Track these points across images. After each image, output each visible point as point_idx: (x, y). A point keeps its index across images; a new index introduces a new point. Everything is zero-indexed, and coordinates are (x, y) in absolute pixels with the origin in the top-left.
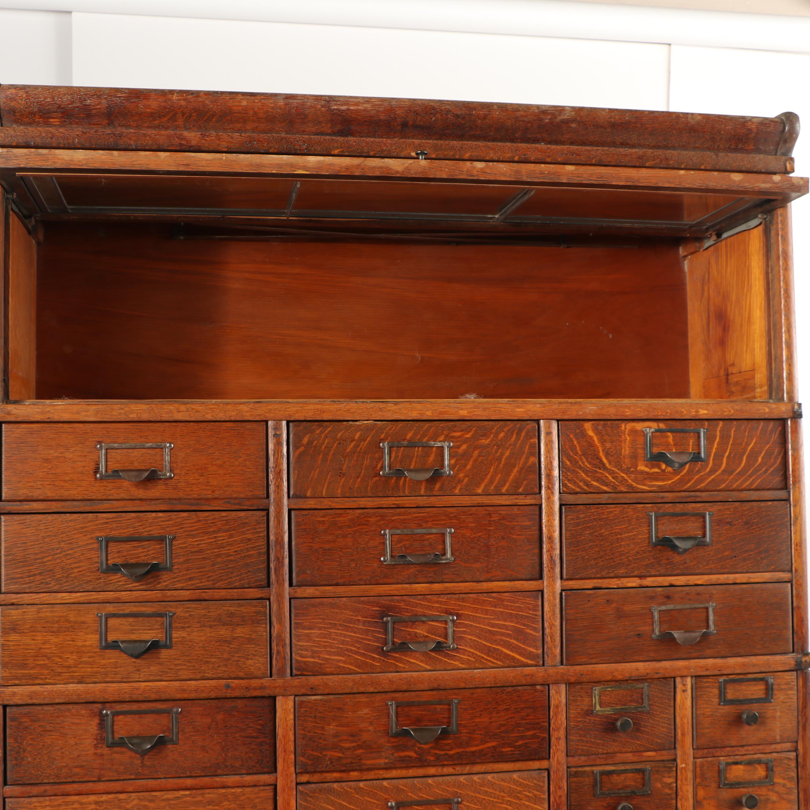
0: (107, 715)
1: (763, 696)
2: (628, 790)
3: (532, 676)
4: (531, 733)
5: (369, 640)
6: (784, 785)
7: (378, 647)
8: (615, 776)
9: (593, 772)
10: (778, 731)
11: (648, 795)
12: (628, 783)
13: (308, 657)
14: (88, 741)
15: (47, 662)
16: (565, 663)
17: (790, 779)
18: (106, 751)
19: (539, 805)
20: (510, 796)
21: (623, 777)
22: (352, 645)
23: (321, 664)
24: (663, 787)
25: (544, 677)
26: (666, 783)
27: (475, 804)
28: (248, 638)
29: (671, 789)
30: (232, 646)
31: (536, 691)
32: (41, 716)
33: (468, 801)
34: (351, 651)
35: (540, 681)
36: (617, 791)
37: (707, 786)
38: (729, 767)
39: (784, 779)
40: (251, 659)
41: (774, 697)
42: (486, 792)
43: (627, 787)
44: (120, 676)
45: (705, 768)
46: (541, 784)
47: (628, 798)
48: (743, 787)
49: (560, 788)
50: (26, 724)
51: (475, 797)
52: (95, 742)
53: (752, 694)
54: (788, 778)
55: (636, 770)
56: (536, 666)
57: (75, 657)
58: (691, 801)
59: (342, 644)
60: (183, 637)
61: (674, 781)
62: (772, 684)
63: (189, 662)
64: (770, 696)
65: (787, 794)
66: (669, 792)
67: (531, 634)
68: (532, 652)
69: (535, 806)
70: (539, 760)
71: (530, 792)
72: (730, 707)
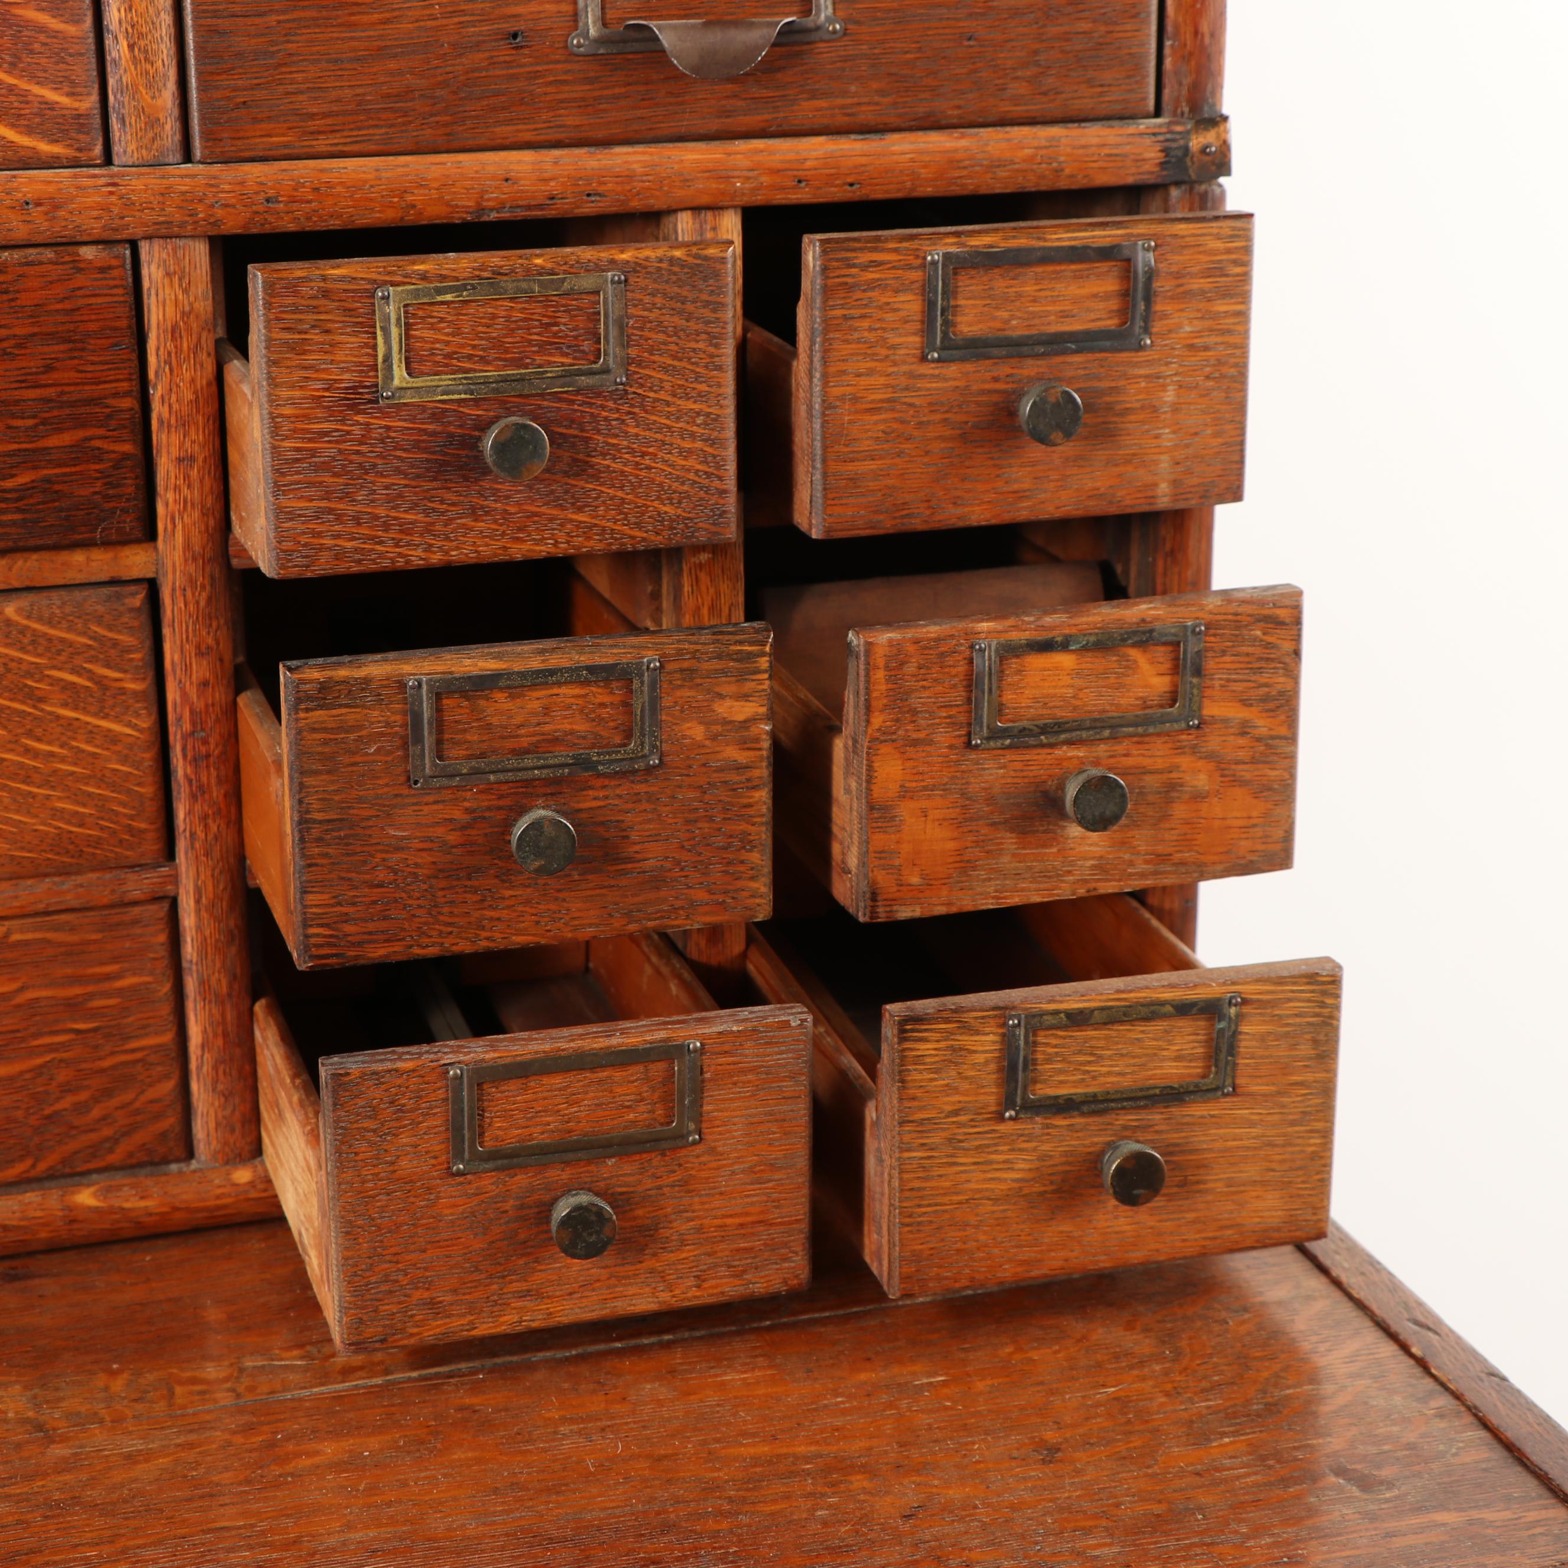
1: (1111, 323)
2: (562, 755)
3: (53, 205)
4: (66, 438)
6: (1244, 729)
8: (500, 696)
10: (1164, 464)
11: (649, 770)
12: (559, 725)
16: (198, 153)
19: (117, 719)
24: (714, 738)
25: (106, 208)
26: (726, 722)
29: (748, 744)
31: (79, 266)
35: (96, 228)
36: (513, 763)
37: (915, 743)
38: (1013, 665)
39: (1245, 703)
41: (1157, 327)
43: (555, 740)
45: (911, 668)
46: (124, 639)
48: (1070, 743)
53: (1064, 315)
54: (1265, 699)
55: (592, 669)
56: (74, 164)
62: (1151, 275)
64: (1139, 323)
65: (1253, 761)
66: (742, 757)
67: (42, 29)
68: (51, 106)
69: (104, 724)
70: (107, 544)
71: (76, 671)
72: (969, 367)
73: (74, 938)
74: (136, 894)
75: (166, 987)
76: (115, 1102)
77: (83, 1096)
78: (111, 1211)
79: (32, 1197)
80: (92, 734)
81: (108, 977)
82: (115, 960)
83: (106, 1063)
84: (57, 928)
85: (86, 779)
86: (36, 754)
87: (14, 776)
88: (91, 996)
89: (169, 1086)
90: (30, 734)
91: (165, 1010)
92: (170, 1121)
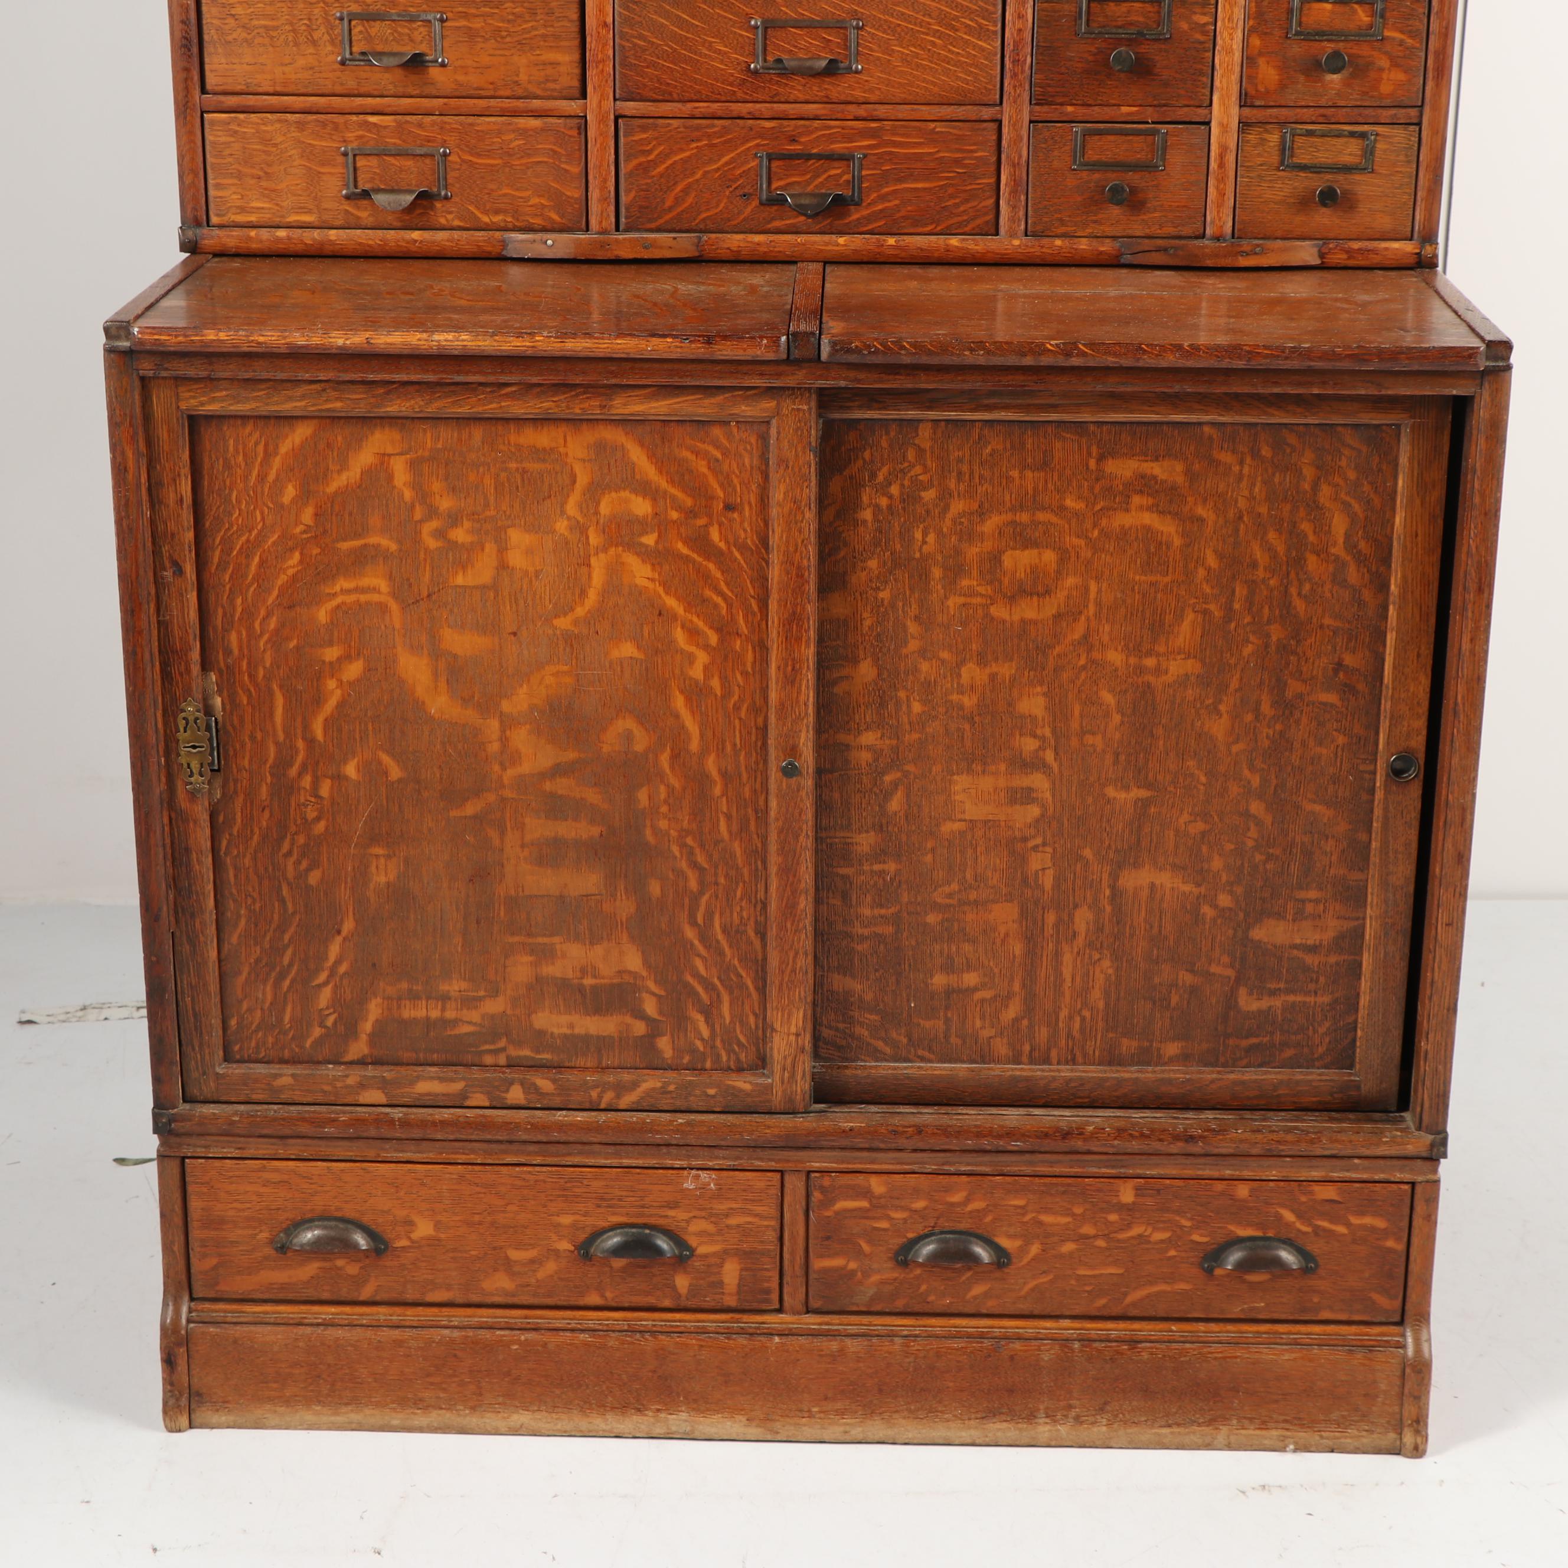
2: (1133, 30)
6: (1401, 43)
11: (1166, 39)
12: (1134, 18)
17: (1412, 34)
19: (985, 41)
20: (939, 24)
21: (1124, 7)
24: (1191, 29)
26: (1196, 23)
27: (884, 32)
29: (1205, 33)
33: (873, 27)
36: (1114, 31)
37: (1266, 34)
38: (1306, 6)
39: (1402, 32)
42: (903, 14)
43: (1131, 24)
45: (1266, 3)
46: (990, 8)
47: (1130, 42)
48: (1329, 41)
49: (1021, 16)
51: (886, 21)
54: (1410, 31)
58: (1237, 55)
61: (1212, 20)
65: (1404, 57)
66: (1202, 38)
69: (979, 43)
71: (971, 20)
73: (961, 133)
74: (987, 117)
75: (994, 159)
76: (969, 205)
77: (957, 201)
78: (963, 249)
79: (933, 238)
80: (975, 47)
81: (972, 151)
82: (974, 144)
83: (969, 188)
84: (954, 128)
85: (971, 65)
86: (952, 52)
87: (943, 61)
88: (964, 158)
89: (991, 201)
90: (951, 44)
91: (993, 168)
92: (990, 217)
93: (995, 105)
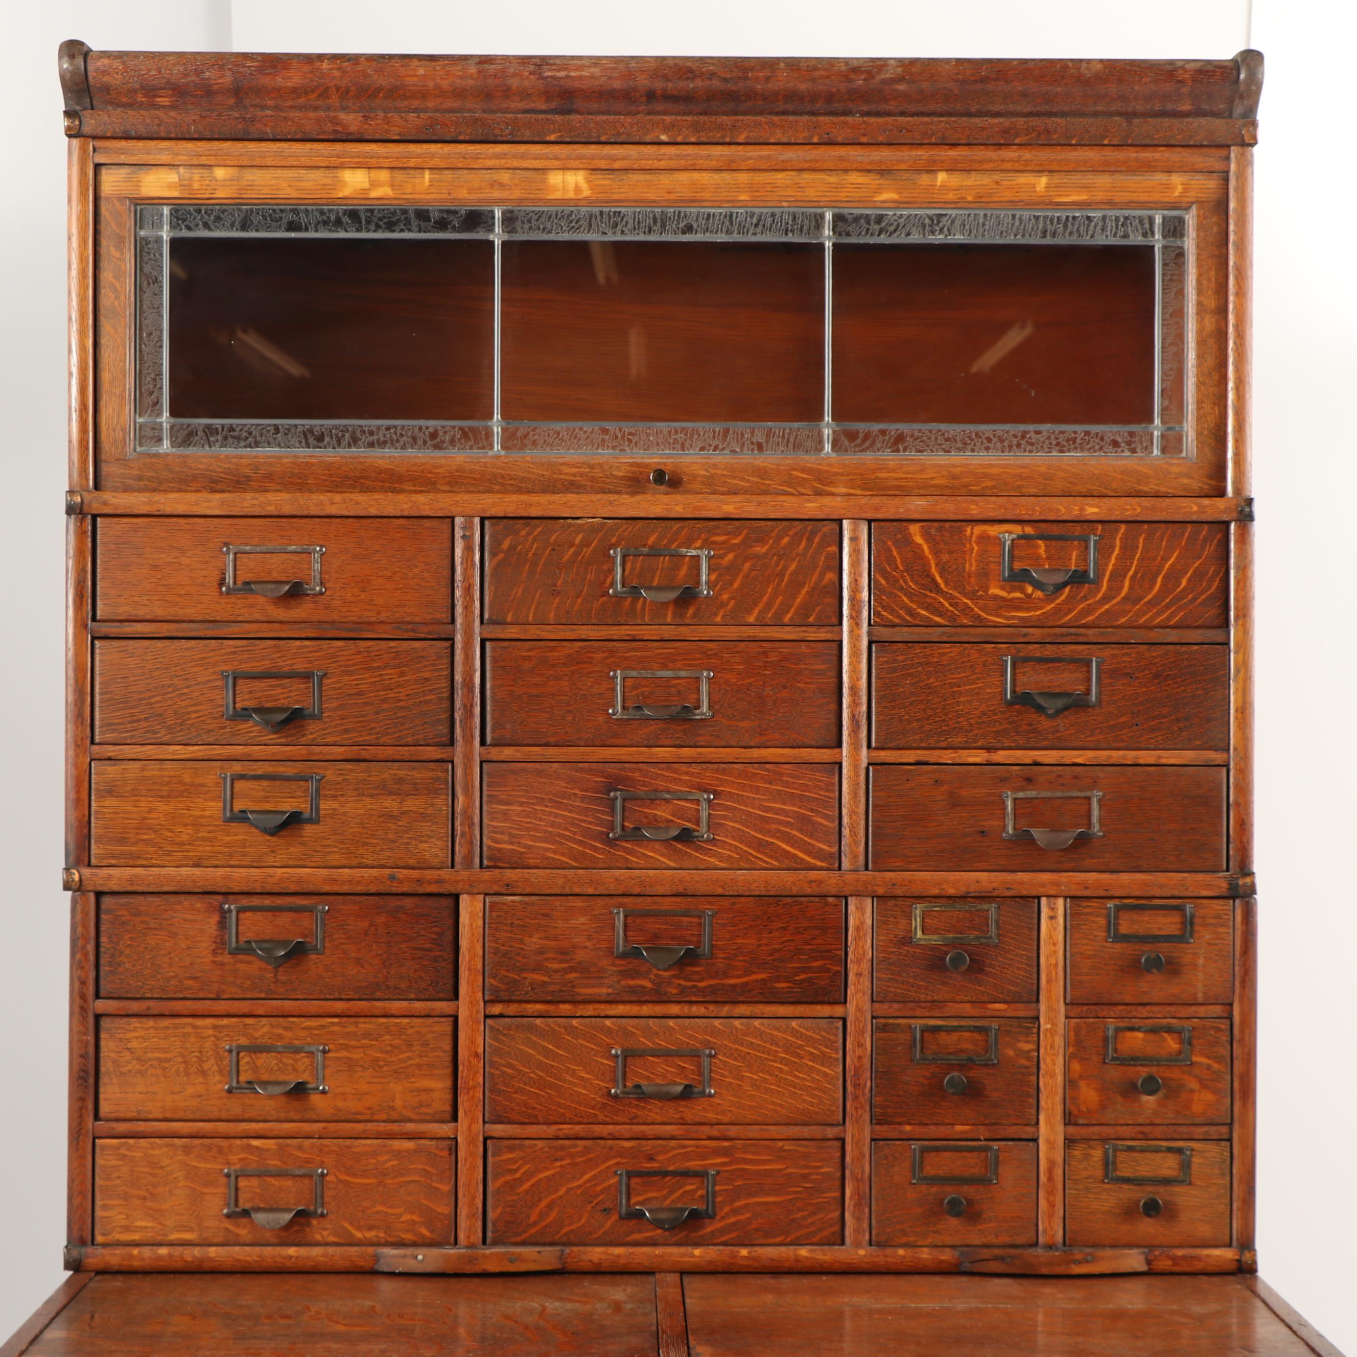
0: (230, 911)
1: (1178, 933)
2: (963, 1056)
3: (820, 882)
4: (818, 963)
5: (590, 823)
6: (1209, 1067)
7: (602, 832)
8: (943, 1034)
9: (910, 1027)
10: (1200, 986)
11: (994, 1065)
12: (964, 1046)
13: (504, 843)
14: (204, 945)
15: (153, 836)
16: (870, 867)
17: (1218, 1059)
18: (227, 959)
19: (828, 1067)
20: (786, 1052)
21: (955, 1036)
22: (565, 829)
23: (522, 853)
24: (1017, 1055)
25: (837, 884)
26: (1021, 1051)
27: (735, 1059)
28: (422, 814)
29: (1029, 1059)
30: (400, 823)
31: (827, 904)
32: (143, 909)
33: (725, 1055)
34: (564, 836)
35: (834, 891)
36: (946, 1057)
37: (1085, 1059)
38: (1120, 1035)
39: (1209, 1057)
40: (426, 842)
41: (1196, 935)
42: (752, 1043)
43: (961, 1051)
44: (248, 858)
45: (1083, 1032)
46: (833, 1038)
47: (961, 1067)
48: (1143, 1066)
49: (860, 1045)
50: (124, 919)
51: (736, 1050)
52: (214, 946)
53: (1160, 929)
55: (975, 1027)
56: (828, 869)
57: (190, 831)
58: (1060, 1079)
59: (552, 826)
60: (334, 809)
61: (1035, 1047)
62: (1193, 916)
63: (342, 843)
64: (1188, 934)
65: (1212, 1080)
67: (821, 824)
68: (822, 850)
69: (824, 1069)
70: (829, 1003)
71: (815, 1048)
72: (1124, 945)
73: (807, 1150)
74: (830, 1136)
75: (839, 1174)
76: (817, 1217)
77: (805, 1213)
78: (811, 1259)
79: (783, 1249)
80: (818, 1072)
81: (818, 1167)
82: (820, 1161)
83: (815, 1201)
84: (801, 1146)
85: (815, 1089)
86: (798, 1078)
87: (790, 1085)
88: (811, 1174)
89: (837, 1214)
90: (797, 1070)
91: (838, 1183)
92: (837, 1228)
93: (838, 1125)
